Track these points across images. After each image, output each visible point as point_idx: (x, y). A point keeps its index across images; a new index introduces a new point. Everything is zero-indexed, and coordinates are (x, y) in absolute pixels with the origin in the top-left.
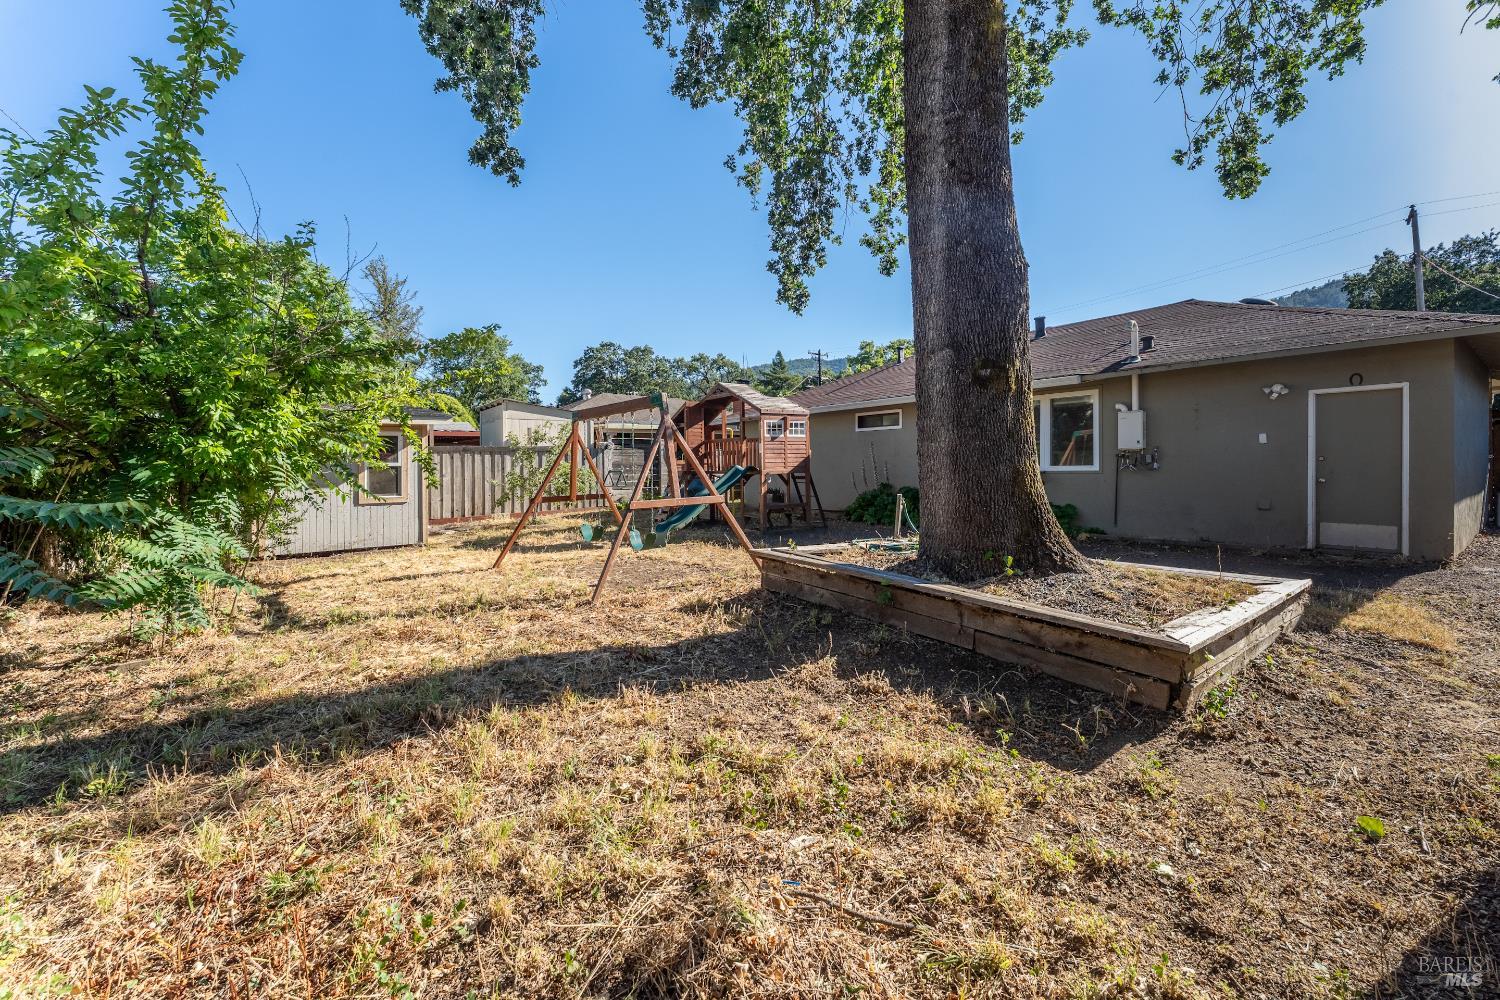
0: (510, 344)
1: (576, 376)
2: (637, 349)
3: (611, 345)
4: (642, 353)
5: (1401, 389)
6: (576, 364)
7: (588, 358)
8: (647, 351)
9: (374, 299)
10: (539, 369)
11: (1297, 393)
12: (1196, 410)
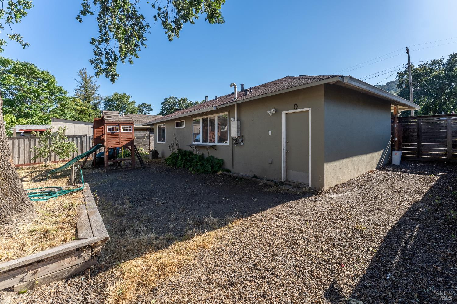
0: (131, 97)
1: (162, 108)
2: (182, 99)
3: (173, 97)
4: (184, 100)
5: (308, 111)
6: (162, 104)
7: (165, 102)
8: (185, 99)
9: (82, 82)
10: (150, 105)
11: (278, 112)
12: (253, 120)
